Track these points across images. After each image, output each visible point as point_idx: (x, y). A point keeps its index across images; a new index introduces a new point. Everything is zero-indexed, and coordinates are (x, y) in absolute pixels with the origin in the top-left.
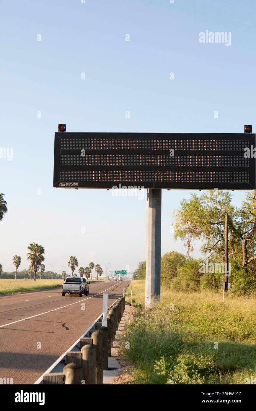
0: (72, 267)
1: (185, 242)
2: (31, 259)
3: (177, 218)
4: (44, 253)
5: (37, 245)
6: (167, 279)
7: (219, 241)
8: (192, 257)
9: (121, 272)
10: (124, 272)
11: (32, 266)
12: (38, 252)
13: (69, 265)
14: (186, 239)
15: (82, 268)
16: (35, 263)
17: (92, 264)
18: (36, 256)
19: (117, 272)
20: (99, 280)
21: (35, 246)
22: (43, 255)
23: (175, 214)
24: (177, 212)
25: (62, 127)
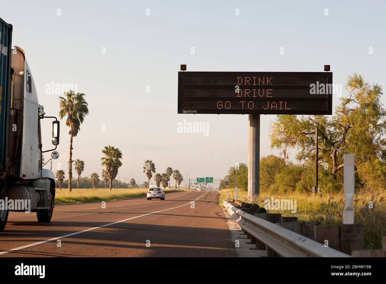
0: (147, 174)
1: (281, 150)
2: (107, 165)
3: (273, 129)
4: (121, 158)
5: (113, 148)
6: (264, 186)
7: (312, 150)
8: (292, 162)
9: (205, 180)
10: (209, 179)
11: (108, 173)
12: (114, 156)
13: (144, 171)
14: (282, 148)
15: (158, 175)
16: (111, 170)
17: (170, 170)
18: (112, 161)
19: (199, 179)
20: (177, 189)
21: (111, 150)
22: (120, 159)
23: (272, 126)
24: (273, 124)
25: (183, 67)
